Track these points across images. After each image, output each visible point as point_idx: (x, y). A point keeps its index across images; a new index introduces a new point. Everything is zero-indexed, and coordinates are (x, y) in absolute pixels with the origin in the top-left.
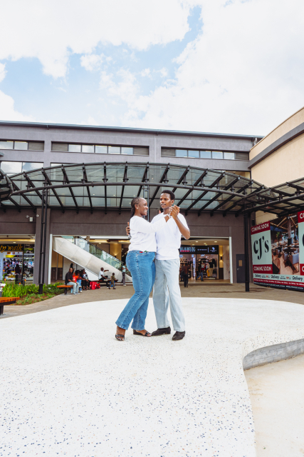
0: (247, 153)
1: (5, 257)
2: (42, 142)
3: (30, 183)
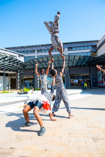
0: (96, 46)
1: (29, 82)
2: (35, 50)
3: (30, 63)
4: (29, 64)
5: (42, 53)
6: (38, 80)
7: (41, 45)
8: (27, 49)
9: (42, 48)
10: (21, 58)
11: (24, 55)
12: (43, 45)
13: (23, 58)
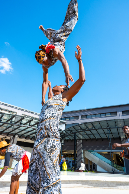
1: (72, 160)
2: (78, 116)
3: (71, 131)
4: (69, 132)
5: (87, 119)
6: (83, 156)
7: (86, 110)
8: (70, 115)
9: (87, 113)
10: (62, 126)
11: (65, 122)
12: (88, 110)
13: (64, 125)
